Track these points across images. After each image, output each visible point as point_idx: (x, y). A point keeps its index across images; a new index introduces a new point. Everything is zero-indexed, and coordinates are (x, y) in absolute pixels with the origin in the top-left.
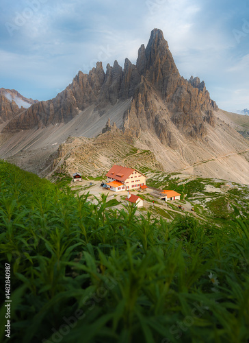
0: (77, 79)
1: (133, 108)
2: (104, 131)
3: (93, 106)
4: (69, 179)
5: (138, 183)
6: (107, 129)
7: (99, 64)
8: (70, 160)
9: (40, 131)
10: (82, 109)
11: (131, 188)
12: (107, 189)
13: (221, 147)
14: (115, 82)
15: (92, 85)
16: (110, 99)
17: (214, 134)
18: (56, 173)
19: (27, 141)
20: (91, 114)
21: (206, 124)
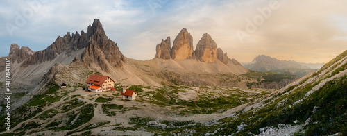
0: (58, 39)
1: (87, 51)
2: (74, 61)
3: (65, 52)
4: (58, 87)
5: (109, 86)
6: (75, 60)
7: (69, 33)
8: (57, 76)
9: (38, 65)
10: (59, 54)
11: (105, 90)
12: (89, 91)
13: (130, 72)
14: (76, 41)
15: (64, 42)
16: (73, 49)
17: (125, 66)
18: (49, 84)
19: (32, 71)
20: (64, 56)
21: (121, 61)
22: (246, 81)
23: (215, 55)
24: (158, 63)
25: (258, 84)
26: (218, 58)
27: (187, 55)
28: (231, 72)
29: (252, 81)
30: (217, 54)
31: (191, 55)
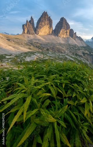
22: (83, 51)
23: (68, 34)
24: (26, 37)
25: (89, 55)
26: (70, 35)
27: (48, 32)
28: (77, 44)
29: (86, 52)
30: (70, 33)
31: (51, 33)
